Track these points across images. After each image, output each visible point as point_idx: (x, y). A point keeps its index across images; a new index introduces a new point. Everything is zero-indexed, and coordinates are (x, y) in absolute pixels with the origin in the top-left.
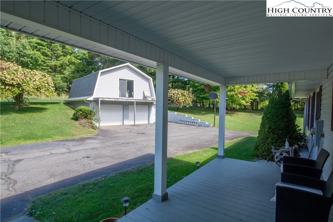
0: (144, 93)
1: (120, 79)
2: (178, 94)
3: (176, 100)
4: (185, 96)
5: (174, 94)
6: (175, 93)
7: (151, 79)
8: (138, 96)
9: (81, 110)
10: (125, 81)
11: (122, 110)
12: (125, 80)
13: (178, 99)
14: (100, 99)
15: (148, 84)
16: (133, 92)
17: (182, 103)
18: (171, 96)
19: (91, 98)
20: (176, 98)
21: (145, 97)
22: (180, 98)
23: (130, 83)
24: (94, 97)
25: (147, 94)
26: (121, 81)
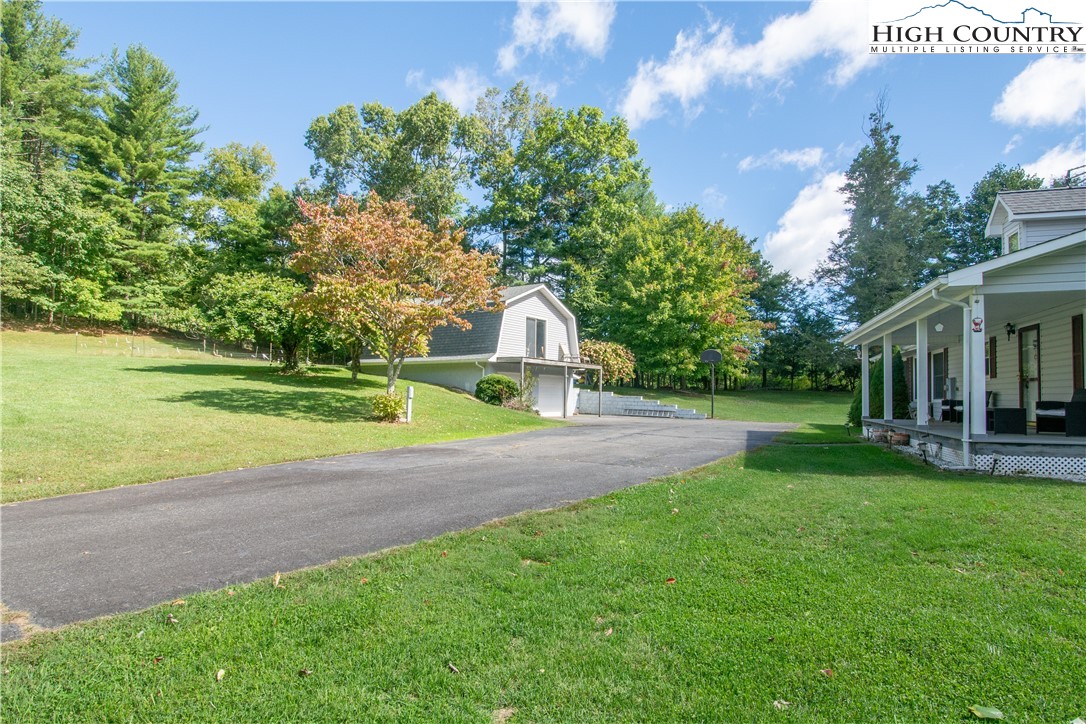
0: (560, 347)
1: (528, 319)
2: (606, 351)
4: (619, 356)
6: (600, 349)
7: (575, 319)
8: (551, 355)
9: (498, 382)
10: (533, 322)
12: (534, 320)
14: (523, 360)
15: (564, 328)
16: (544, 346)
17: (617, 373)
18: (591, 356)
19: (493, 359)
20: (603, 360)
21: (560, 356)
22: (611, 362)
23: (541, 325)
24: (497, 355)
25: (566, 351)
26: (529, 321)
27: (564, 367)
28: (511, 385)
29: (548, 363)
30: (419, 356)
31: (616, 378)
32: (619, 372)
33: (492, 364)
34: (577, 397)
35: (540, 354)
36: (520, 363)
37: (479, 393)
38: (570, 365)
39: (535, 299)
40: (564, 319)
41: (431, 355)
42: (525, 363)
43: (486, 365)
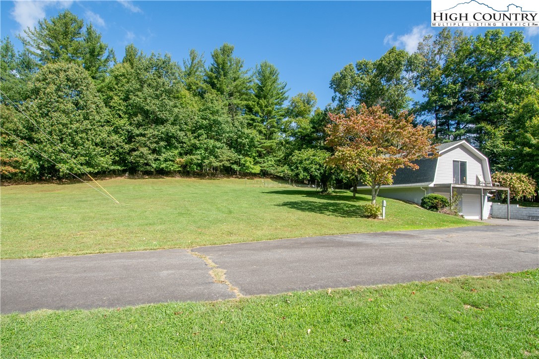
0: (477, 177)
1: (454, 161)
2: (512, 178)
6: (507, 177)
7: (487, 159)
8: (471, 182)
9: (435, 198)
10: (457, 163)
12: (459, 162)
13: (514, 186)
15: (480, 165)
16: (466, 177)
17: (521, 192)
19: (432, 185)
20: (510, 184)
21: (478, 182)
22: (516, 185)
23: (463, 165)
24: (434, 183)
25: (481, 179)
26: (455, 163)
27: (481, 189)
28: (444, 200)
29: (469, 187)
30: (388, 184)
31: (520, 195)
32: (523, 192)
33: (431, 188)
34: (490, 208)
35: (463, 181)
36: (449, 187)
37: (423, 204)
38: (485, 188)
39: (458, 149)
40: (479, 160)
41: (393, 184)
42: (453, 187)
43: (427, 188)
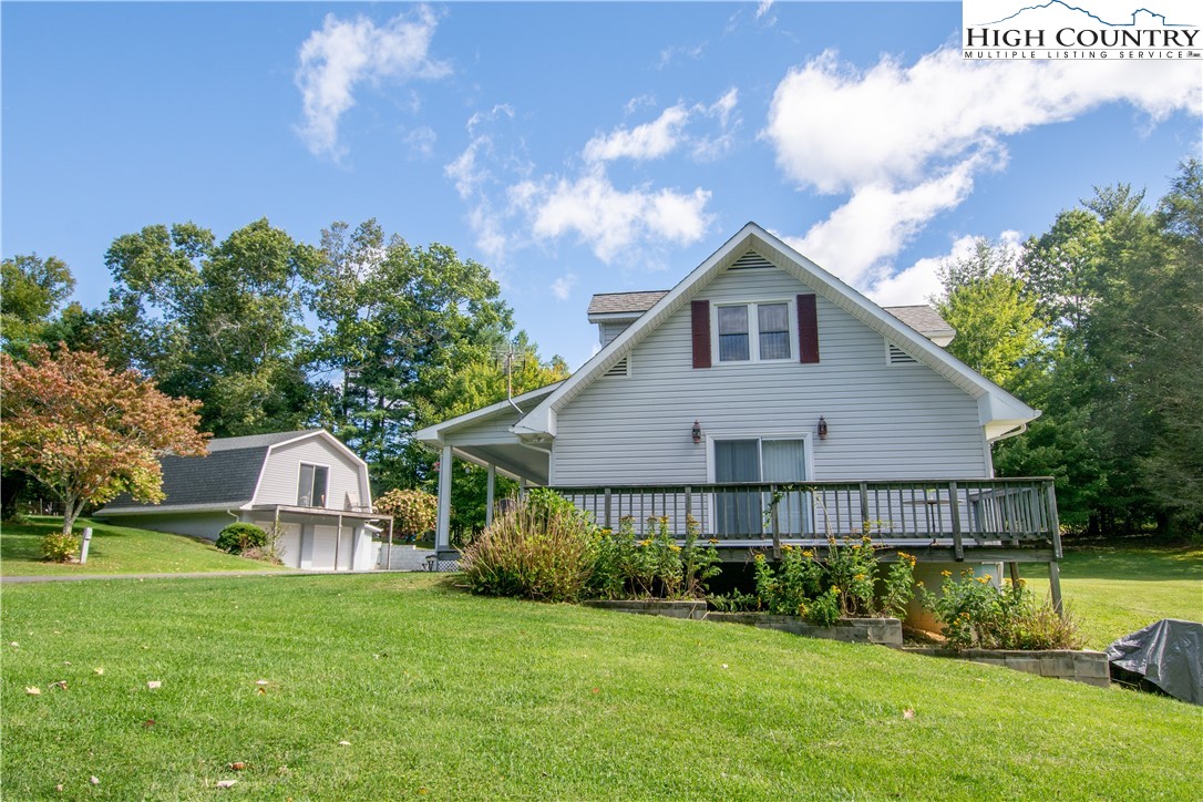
0: (347, 496)
1: (302, 465)
2: (415, 501)
3: (411, 518)
4: (432, 507)
5: (404, 502)
6: (409, 499)
7: (366, 465)
8: (334, 503)
9: (242, 530)
10: (310, 469)
11: (298, 535)
12: (312, 466)
13: (417, 515)
14: (279, 508)
15: (355, 475)
16: (324, 494)
17: (426, 525)
18: (398, 507)
19: (247, 506)
20: (411, 511)
21: (348, 506)
22: (420, 513)
23: (321, 473)
24: (253, 502)
25: (354, 500)
26: (305, 468)
27: (338, 516)
28: (256, 533)
29: (329, 513)
30: (151, 504)
31: (425, 530)
32: (430, 524)
33: (248, 512)
34: (378, 552)
35: (318, 501)
36: (274, 511)
37: (221, 543)
38: (346, 514)
39: (315, 445)
40: (355, 467)
41: (163, 503)
42: (280, 511)
43: (240, 513)
